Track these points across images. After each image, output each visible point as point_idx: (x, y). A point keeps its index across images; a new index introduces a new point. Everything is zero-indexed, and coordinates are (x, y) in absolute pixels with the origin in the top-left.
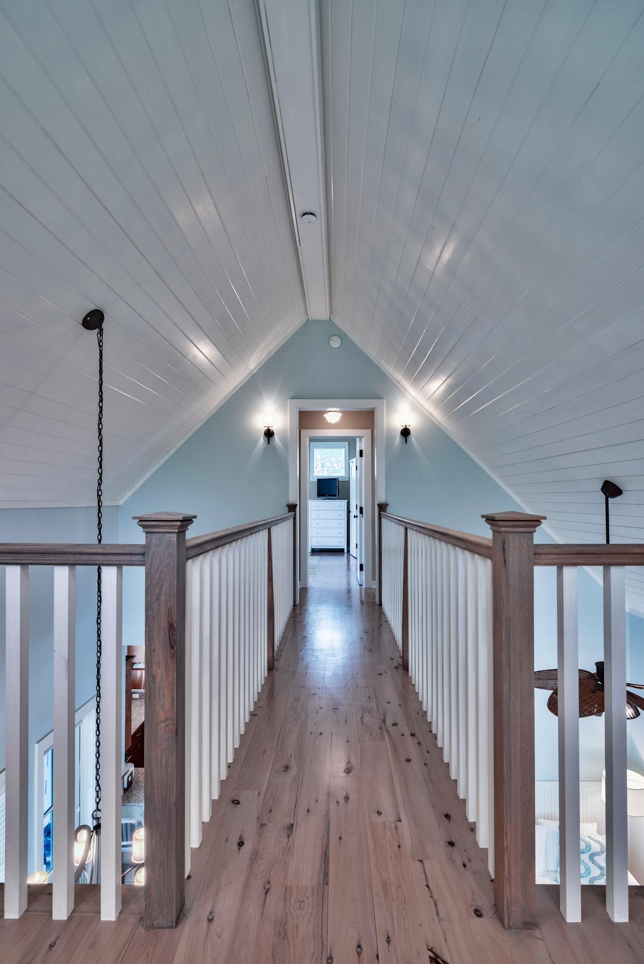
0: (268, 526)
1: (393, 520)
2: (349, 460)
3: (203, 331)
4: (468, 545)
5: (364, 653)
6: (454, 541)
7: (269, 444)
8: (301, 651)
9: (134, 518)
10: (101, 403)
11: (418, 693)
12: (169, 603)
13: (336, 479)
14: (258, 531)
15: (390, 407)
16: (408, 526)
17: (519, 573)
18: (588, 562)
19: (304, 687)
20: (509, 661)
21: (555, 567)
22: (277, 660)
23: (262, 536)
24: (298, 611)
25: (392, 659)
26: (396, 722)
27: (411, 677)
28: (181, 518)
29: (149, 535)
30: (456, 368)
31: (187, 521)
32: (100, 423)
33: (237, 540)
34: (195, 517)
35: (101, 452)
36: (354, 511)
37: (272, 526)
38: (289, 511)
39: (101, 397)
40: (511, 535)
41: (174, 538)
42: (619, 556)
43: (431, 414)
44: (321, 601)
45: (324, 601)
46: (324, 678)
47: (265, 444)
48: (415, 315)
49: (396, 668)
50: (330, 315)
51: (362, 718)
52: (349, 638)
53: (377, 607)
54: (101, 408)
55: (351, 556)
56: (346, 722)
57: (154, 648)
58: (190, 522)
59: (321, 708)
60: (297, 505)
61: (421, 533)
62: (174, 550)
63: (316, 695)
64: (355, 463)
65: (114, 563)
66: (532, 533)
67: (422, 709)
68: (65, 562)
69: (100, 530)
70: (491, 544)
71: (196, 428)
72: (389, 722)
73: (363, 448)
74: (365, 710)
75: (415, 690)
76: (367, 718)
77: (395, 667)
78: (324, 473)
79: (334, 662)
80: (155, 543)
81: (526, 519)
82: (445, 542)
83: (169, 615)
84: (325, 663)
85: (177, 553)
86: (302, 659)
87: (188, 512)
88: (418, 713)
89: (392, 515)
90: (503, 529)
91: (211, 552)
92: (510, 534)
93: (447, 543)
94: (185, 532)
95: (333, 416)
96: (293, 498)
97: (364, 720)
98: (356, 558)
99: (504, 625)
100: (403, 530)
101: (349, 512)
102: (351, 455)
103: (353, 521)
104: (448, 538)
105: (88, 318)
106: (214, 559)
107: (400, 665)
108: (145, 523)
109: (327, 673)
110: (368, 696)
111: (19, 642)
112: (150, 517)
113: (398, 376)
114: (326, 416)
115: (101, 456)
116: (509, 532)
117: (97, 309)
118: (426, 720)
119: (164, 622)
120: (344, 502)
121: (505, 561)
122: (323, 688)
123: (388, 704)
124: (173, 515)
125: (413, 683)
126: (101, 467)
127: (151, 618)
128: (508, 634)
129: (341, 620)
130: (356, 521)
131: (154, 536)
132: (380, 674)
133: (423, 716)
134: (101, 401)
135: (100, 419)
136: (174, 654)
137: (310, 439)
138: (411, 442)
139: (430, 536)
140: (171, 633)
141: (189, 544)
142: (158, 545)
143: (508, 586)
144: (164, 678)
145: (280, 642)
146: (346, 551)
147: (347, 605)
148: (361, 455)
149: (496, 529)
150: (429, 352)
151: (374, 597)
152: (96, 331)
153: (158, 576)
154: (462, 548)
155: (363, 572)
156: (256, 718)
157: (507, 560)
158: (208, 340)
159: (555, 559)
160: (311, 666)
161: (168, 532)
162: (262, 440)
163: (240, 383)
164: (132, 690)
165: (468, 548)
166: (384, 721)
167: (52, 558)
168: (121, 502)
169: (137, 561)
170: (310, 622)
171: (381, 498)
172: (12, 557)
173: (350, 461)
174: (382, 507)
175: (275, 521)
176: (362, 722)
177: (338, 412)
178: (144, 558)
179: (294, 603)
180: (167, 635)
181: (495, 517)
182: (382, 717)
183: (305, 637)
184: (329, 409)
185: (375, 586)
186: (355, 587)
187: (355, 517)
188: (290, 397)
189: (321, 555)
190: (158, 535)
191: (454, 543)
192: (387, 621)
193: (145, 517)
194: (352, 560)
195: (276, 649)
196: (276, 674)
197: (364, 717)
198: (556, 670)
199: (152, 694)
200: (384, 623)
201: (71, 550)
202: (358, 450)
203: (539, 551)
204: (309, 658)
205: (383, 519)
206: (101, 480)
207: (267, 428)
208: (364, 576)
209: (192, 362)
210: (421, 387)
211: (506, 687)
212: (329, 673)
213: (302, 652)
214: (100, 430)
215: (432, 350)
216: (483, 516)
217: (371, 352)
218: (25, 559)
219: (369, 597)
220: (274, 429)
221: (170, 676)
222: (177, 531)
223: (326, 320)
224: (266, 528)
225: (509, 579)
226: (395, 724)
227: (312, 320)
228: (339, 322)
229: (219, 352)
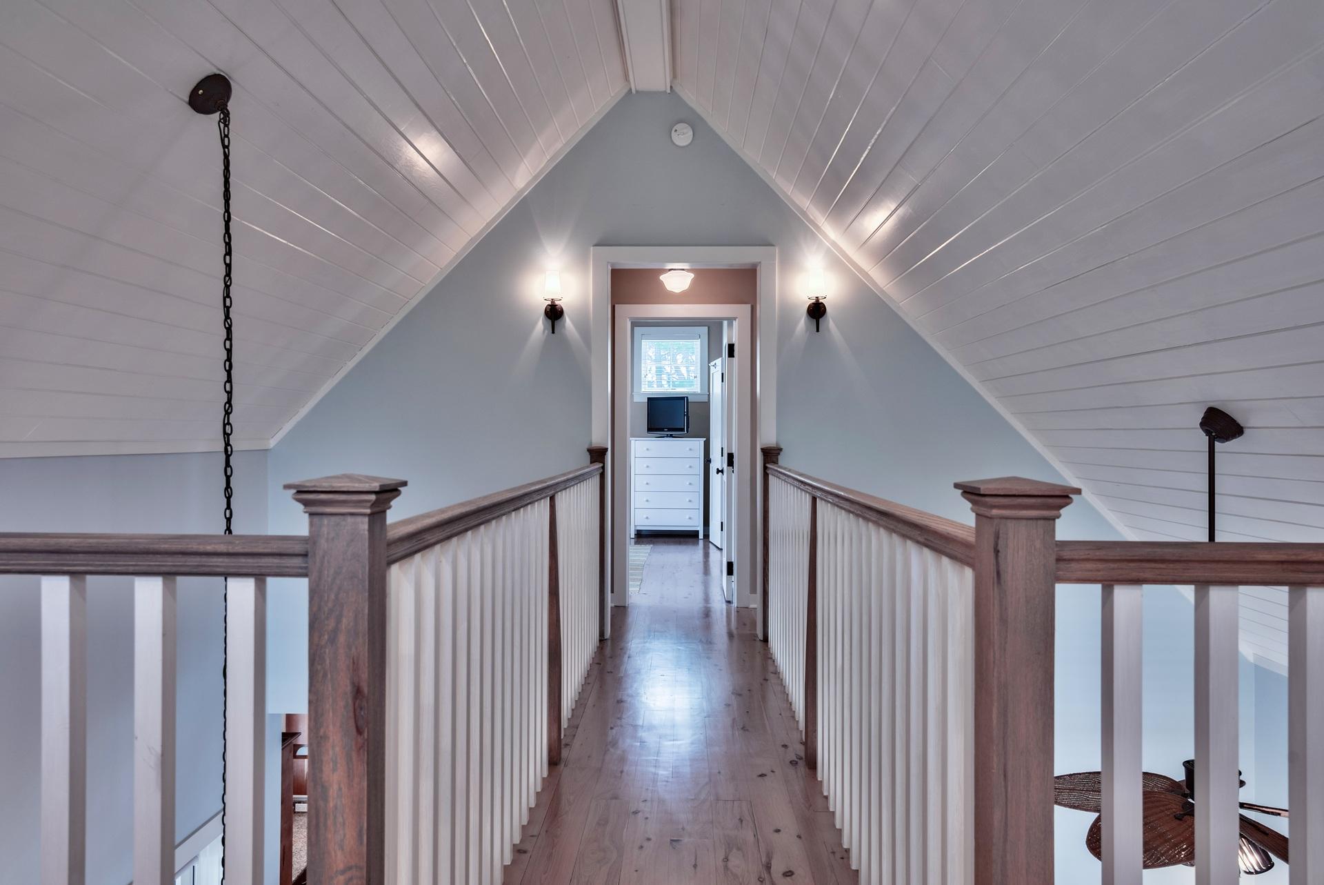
0: (549, 492)
1: (790, 480)
2: (709, 363)
3: (425, 115)
4: (929, 538)
5: (733, 735)
6: (905, 529)
7: (553, 332)
8: (612, 728)
9: (287, 487)
10: (228, 257)
11: (833, 813)
12: (354, 649)
13: (683, 398)
14: (530, 503)
15: (789, 262)
16: (818, 494)
17: (1026, 597)
18: (1164, 578)
19: (616, 798)
20: (1005, 765)
21: (1099, 587)
22: (567, 745)
23: (538, 513)
24: (608, 651)
25: (785, 746)
26: (792, 869)
27: (821, 782)
28: (375, 486)
29: (316, 519)
30: (916, 188)
31: (389, 492)
32: (227, 295)
33: (488, 521)
34: (405, 484)
35: (229, 351)
36: (718, 461)
37: (558, 492)
38: (592, 462)
39: (228, 245)
40: (1010, 524)
41: (363, 525)
42: (1227, 566)
43: (866, 275)
44: (652, 633)
45: (658, 632)
46: (655, 781)
47: (546, 332)
48: (837, 83)
49: (793, 763)
50: (671, 82)
51: (726, 859)
52: (704, 704)
53: (759, 645)
54: (229, 267)
55: (711, 545)
56: (695, 866)
57: (325, 732)
58: (395, 493)
59: (649, 839)
60: (607, 449)
61: (841, 508)
62: (363, 547)
63: (640, 814)
64: (719, 368)
65: (250, 571)
66: (1053, 519)
67: (841, 845)
68: (155, 569)
69: (229, 498)
70: (971, 539)
71: (414, 302)
72: (778, 867)
73: (734, 341)
74: (731, 845)
75: (828, 808)
76: (735, 861)
77: (791, 762)
78: (662, 386)
79: (675, 750)
80: (328, 533)
81: (1040, 494)
82: (886, 528)
83: (354, 670)
84: (658, 753)
85: (370, 552)
86: (614, 744)
87: (391, 475)
88: (833, 853)
89: (789, 471)
90: (995, 512)
91: (438, 547)
92: (1009, 521)
93: (891, 530)
94: (384, 512)
95: (677, 279)
96: (600, 436)
97: (730, 864)
98: (721, 549)
99: (995, 697)
100: (807, 500)
101: (707, 461)
102: (712, 352)
103: (715, 480)
104: (891, 522)
105: (201, 92)
106: (444, 560)
107: (801, 758)
108: (306, 495)
109: (661, 772)
110: (738, 818)
111: (67, 720)
112: (317, 484)
113: (803, 201)
114: (662, 277)
115: (229, 359)
116: (1007, 518)
117: (218, 72)
118: (849, 866)
119: (345, 686)
120: (699, 443)
121: (998, 573)
122: (652, 801)
123: (776, 834)
124: (360, 481)
125: (825, 794)
126: (229, 380)
127: (321, 675)
128: (1004, 713)
129: (689, 669)
130: (722, 478)
131: (325, 521)
132: (762, 775)
133: (842, 858)
134: (229, 252)
135: (227, 287)
136: (364, 744)
137: (632, 323)
138: (829, 330)
139: (858, 515)
140: (357, 704)
141: (393, 534)
142: (333, 539)
143: (1004, 620)
144: (345, 790)
145: (573, 710)
146: (701, 536)
147: (701, 641)
148: (731, 353)
149: (983, 511)
150: (864, 155)
151: (754, 624)
152: (216, 116)
153: (333, 597)
154: (918, 542)
155: (734, 578)
156: (526, 857)
157: (1002, 572)
158: (435, 133)
159: (1099, 571)
160: (631, 757)
161: (352, 514)
162: (541, 325)
163: (499, 214)
164: (294, 796)
165: (930, 543)
166: (768, 867)
167: (130, 562)
168: (272, 443)
169: (293, 567)
170: (630, 672)
171: (768, 437)
172: (53, 559)
173: (712, 363)
174: (771, 455)
175: (562, 482)
176: (726, 868)
177: (688, 270)
178: (307, 563)
179: (600, 636)
180: (351, 708)
181: (979, 489)
182: (764, 859)
183: (620, 702)
184: (670, 266)
185: (756, 604)
186: (718, 605)
187: (718, 471)
188: (595, 242)
189: (653, 543)
190: (333, 519)
191: (904, 533)
192: (777, 673)
193: (308, 484)
194: (714, 553)
195: (564, 724)
196: (565, 772)
197: (730, 858)
198: (1099, 773)
199: (322, 820)
200: (771, 677)
201: (166, 546)
202: (725, 342)
203: (1066, 554)
204: (627, 743)
205: (772, 479)
206: (231, 406)
207: (550, 303)
208: (734, 585)
209: (406, 174)
210: (847, 225)
211: (997, 815)
212: (665, 773)
213: (614, 731)
214: (227, 310)
215: (870, 150)
216: (957, 486)
217: (752, 155)
218: (79, 563)
219: (745, 624)
220: (564, 303)
221: (355, 786)
222: (368, 511)
223: (665, 92)
224: (547, 496)
225: (1006, 609)
226: (788, 874)
227: (637, 92)
228: (690, 96)
229: (456, 156)
